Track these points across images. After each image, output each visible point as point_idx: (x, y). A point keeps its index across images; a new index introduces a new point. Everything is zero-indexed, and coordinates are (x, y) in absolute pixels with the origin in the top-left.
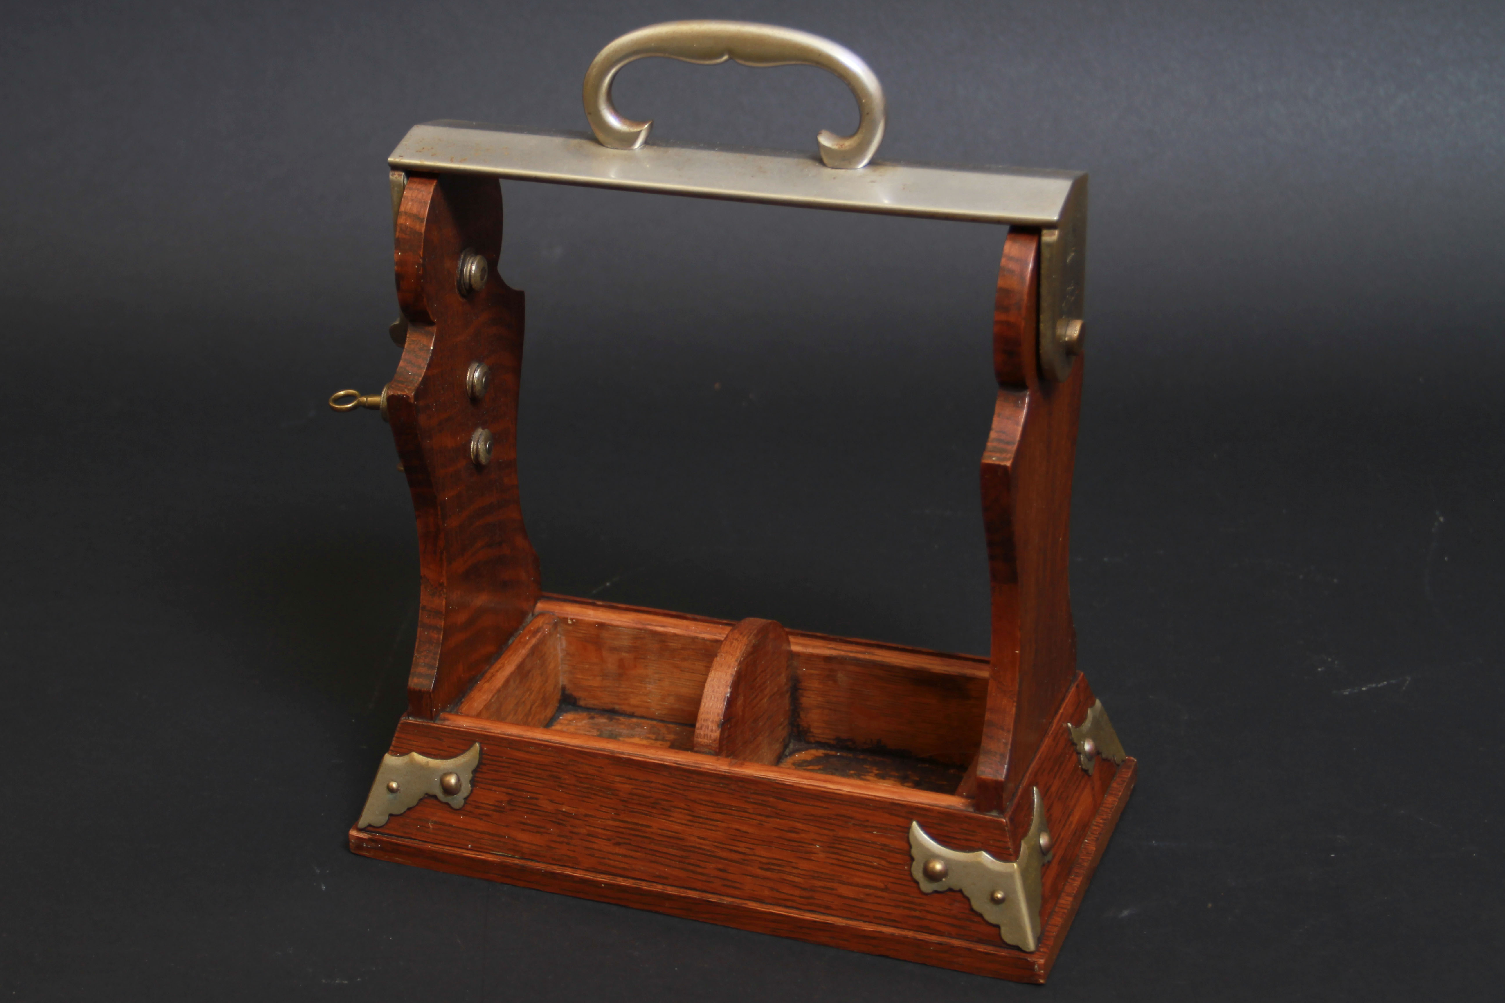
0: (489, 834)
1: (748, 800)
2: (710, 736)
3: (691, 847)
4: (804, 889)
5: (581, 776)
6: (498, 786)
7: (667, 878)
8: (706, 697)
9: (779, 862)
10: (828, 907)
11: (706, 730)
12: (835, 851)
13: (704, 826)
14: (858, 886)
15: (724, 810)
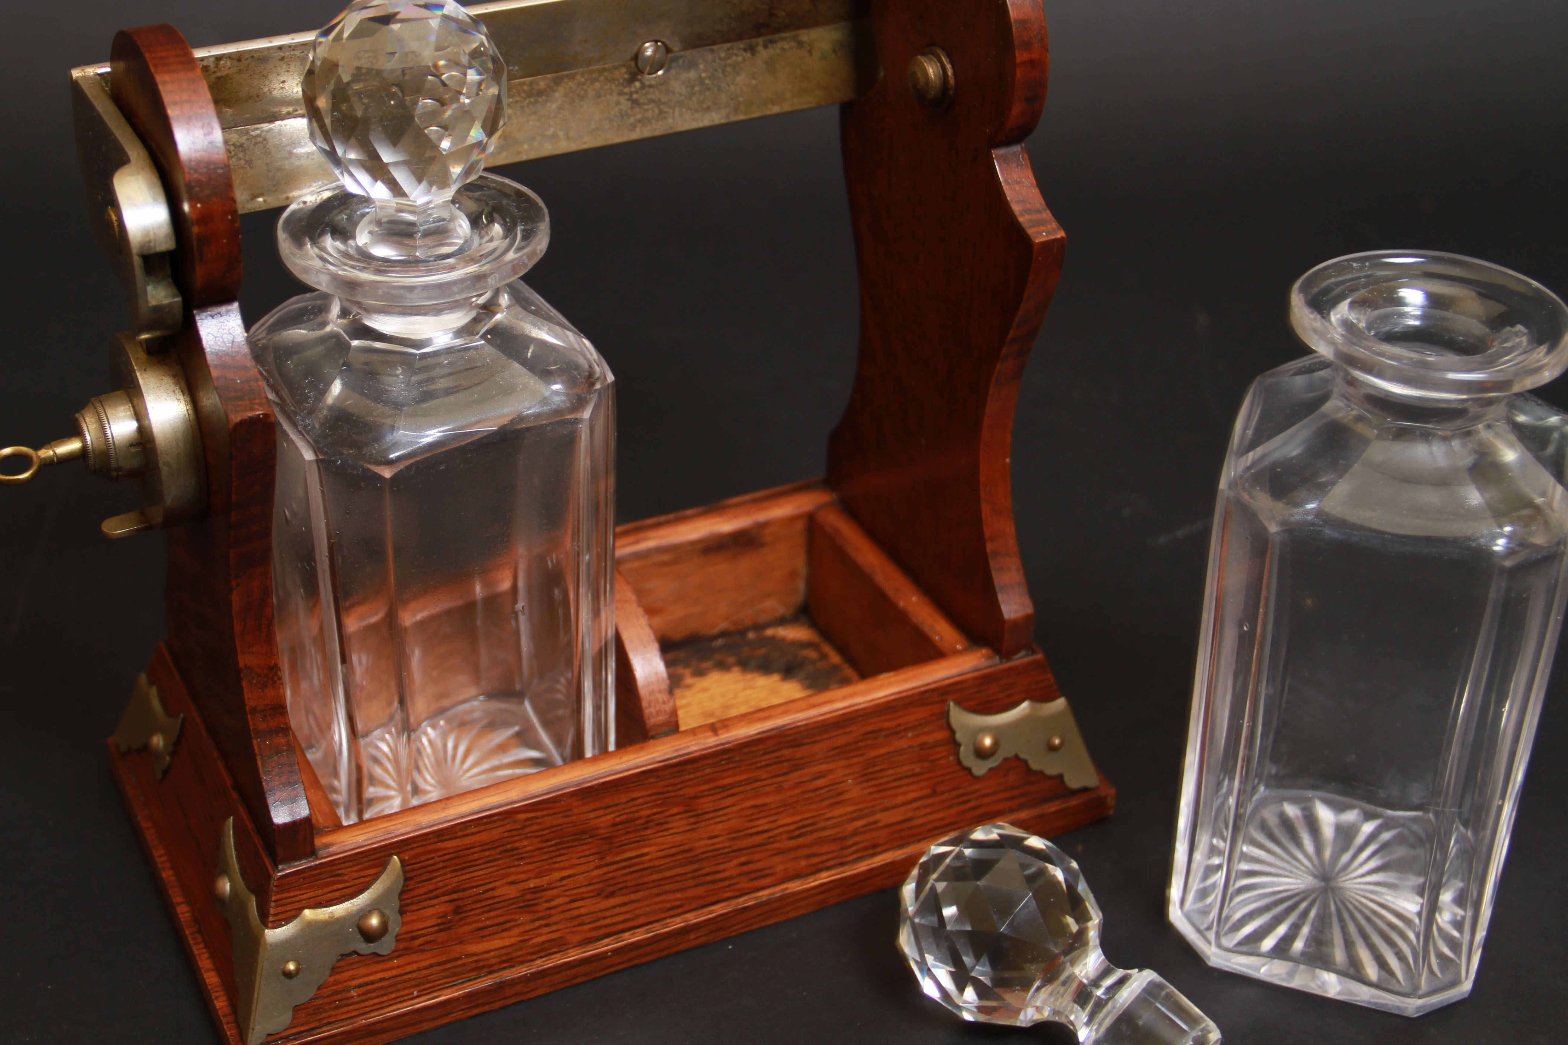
0: (438, 964)
1: (759, 765)
2: (665, 711)
3: (701, 853)
4: (845, 838)
5: (545, 832)
6: (437, 897)
7: (683, 906)
9: (810, 821)
10: (874, 848)
11: (658, 705)
12: (870, 777)
13: (712, 821)
14: (904, 804)
15: (731, 791)
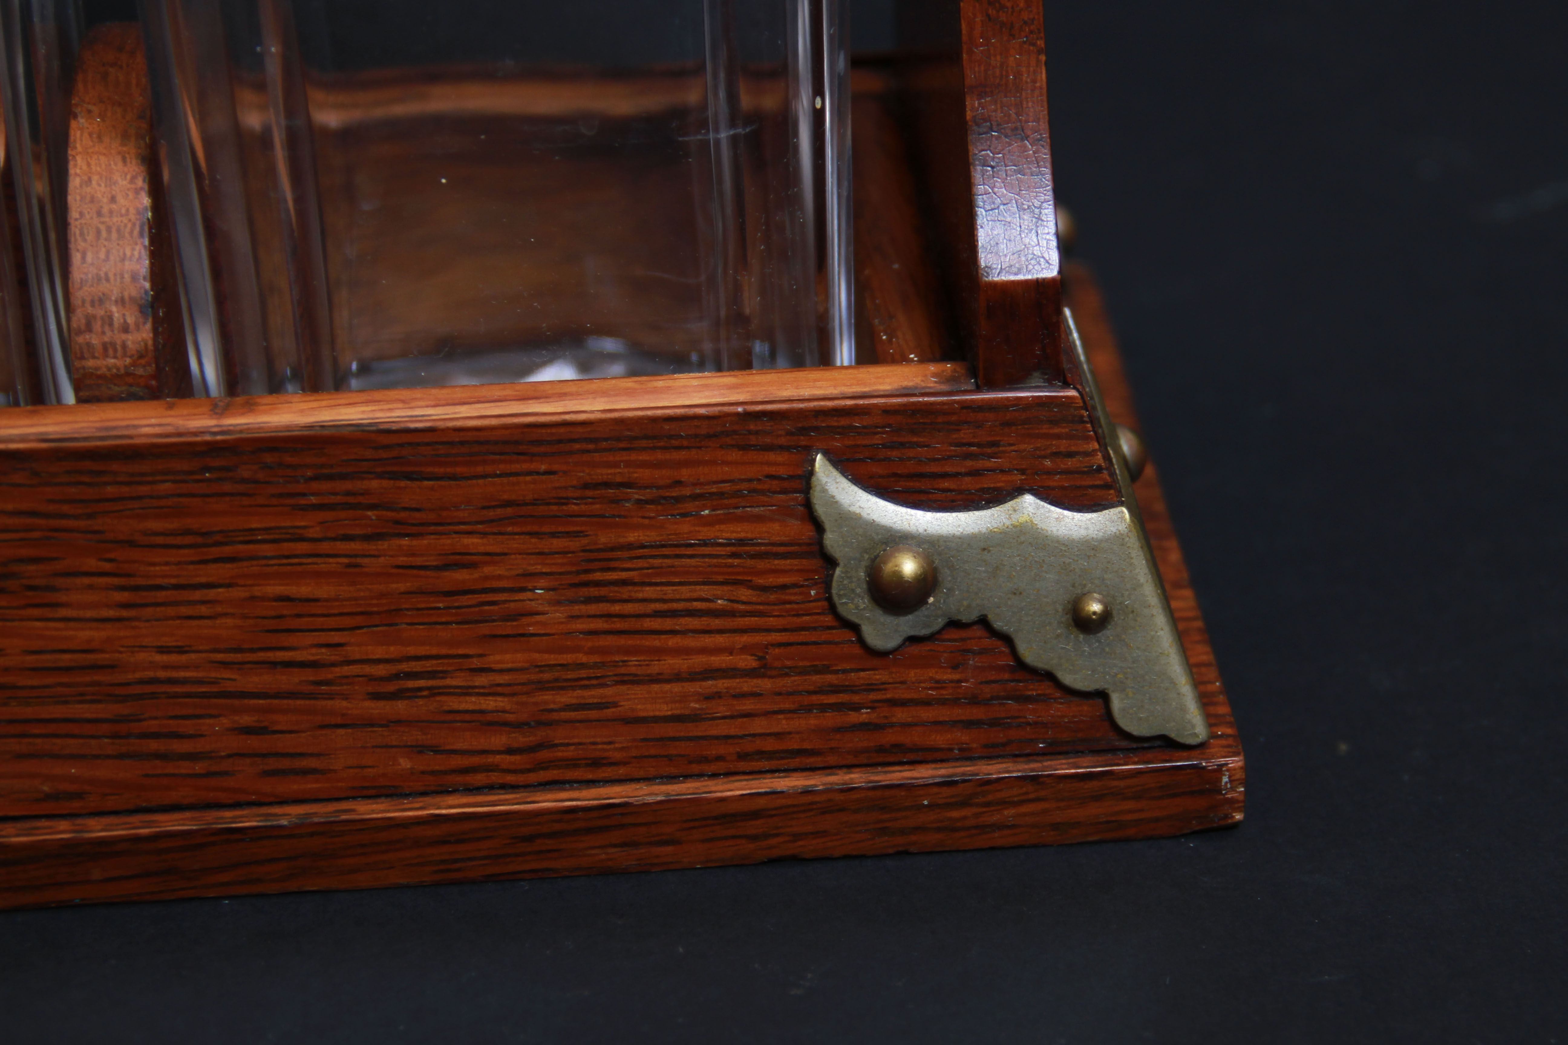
1: (303, 501)
2: (124, 346)
3: (142, 682)
4: (518, 726)
7: (79, 796)
8: (82, 234)
9: (429, 665)
10: (596, 763)
11: (107, 329)
12: (594, 592)
13: (171, 611)
14: (677, 678)
15: (227, 550)
